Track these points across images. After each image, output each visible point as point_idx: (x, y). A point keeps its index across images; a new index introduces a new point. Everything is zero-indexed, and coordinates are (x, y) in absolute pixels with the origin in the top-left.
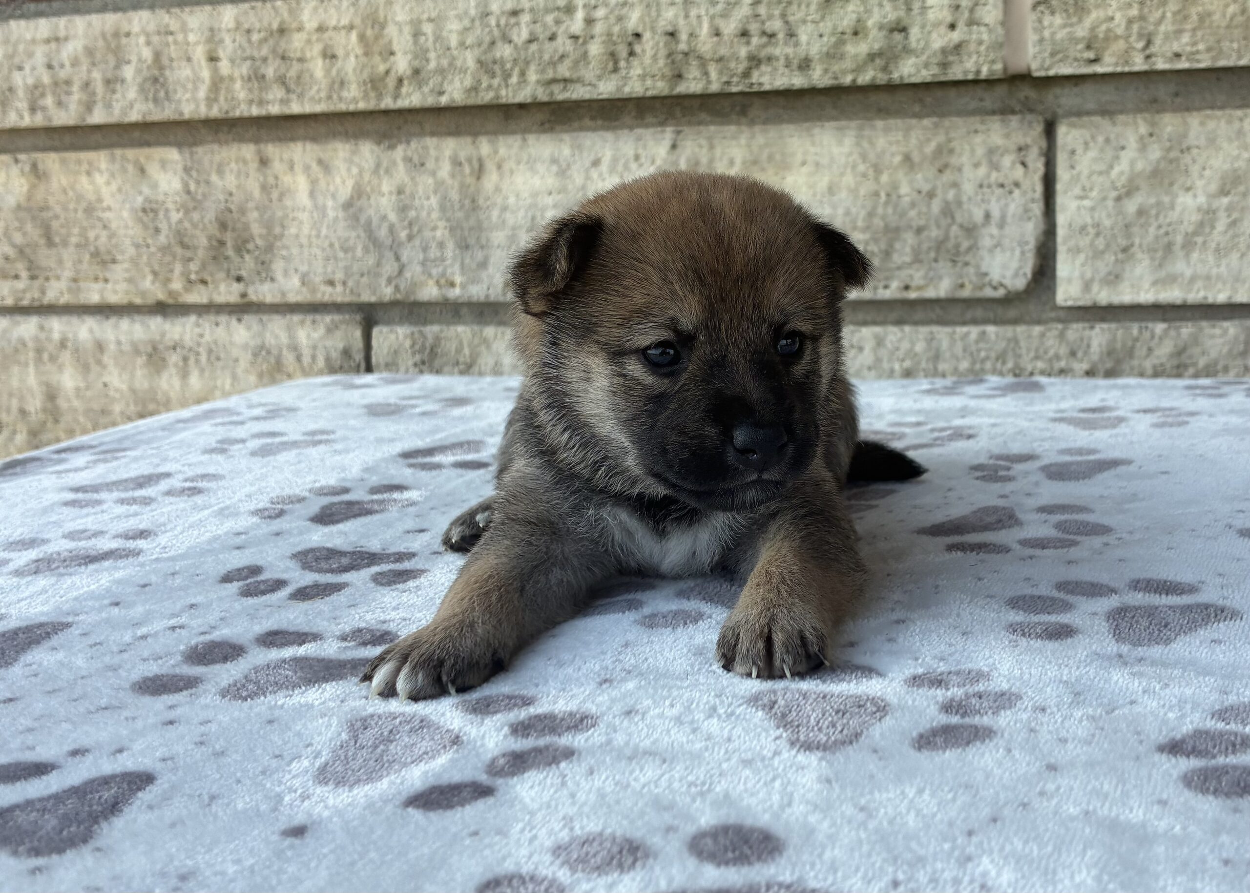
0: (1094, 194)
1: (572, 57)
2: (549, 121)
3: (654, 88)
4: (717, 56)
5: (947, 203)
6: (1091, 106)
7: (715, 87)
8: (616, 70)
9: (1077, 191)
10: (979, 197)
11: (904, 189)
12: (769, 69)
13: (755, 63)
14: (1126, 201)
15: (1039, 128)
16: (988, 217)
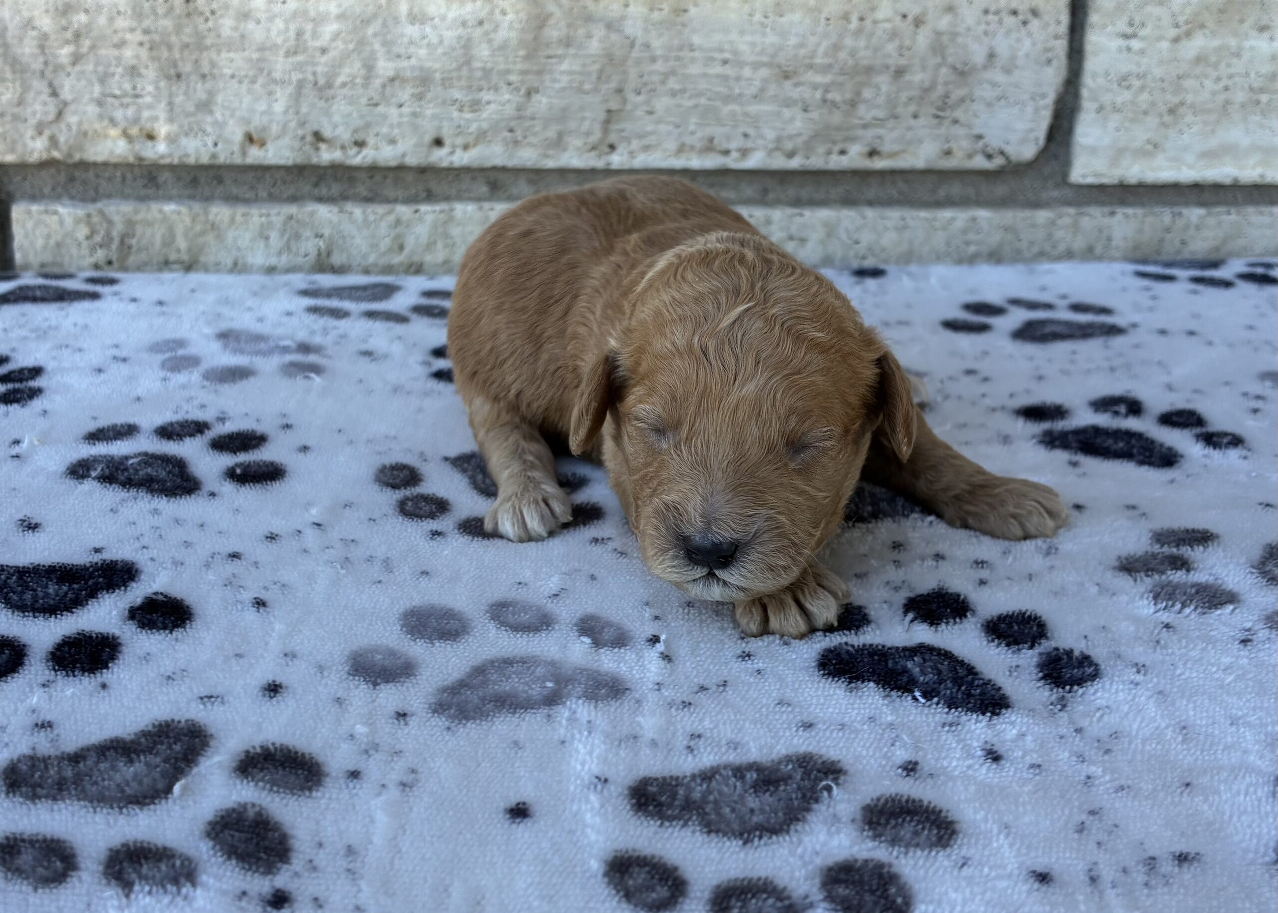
14: (1184, 43)
16: (992, 56)
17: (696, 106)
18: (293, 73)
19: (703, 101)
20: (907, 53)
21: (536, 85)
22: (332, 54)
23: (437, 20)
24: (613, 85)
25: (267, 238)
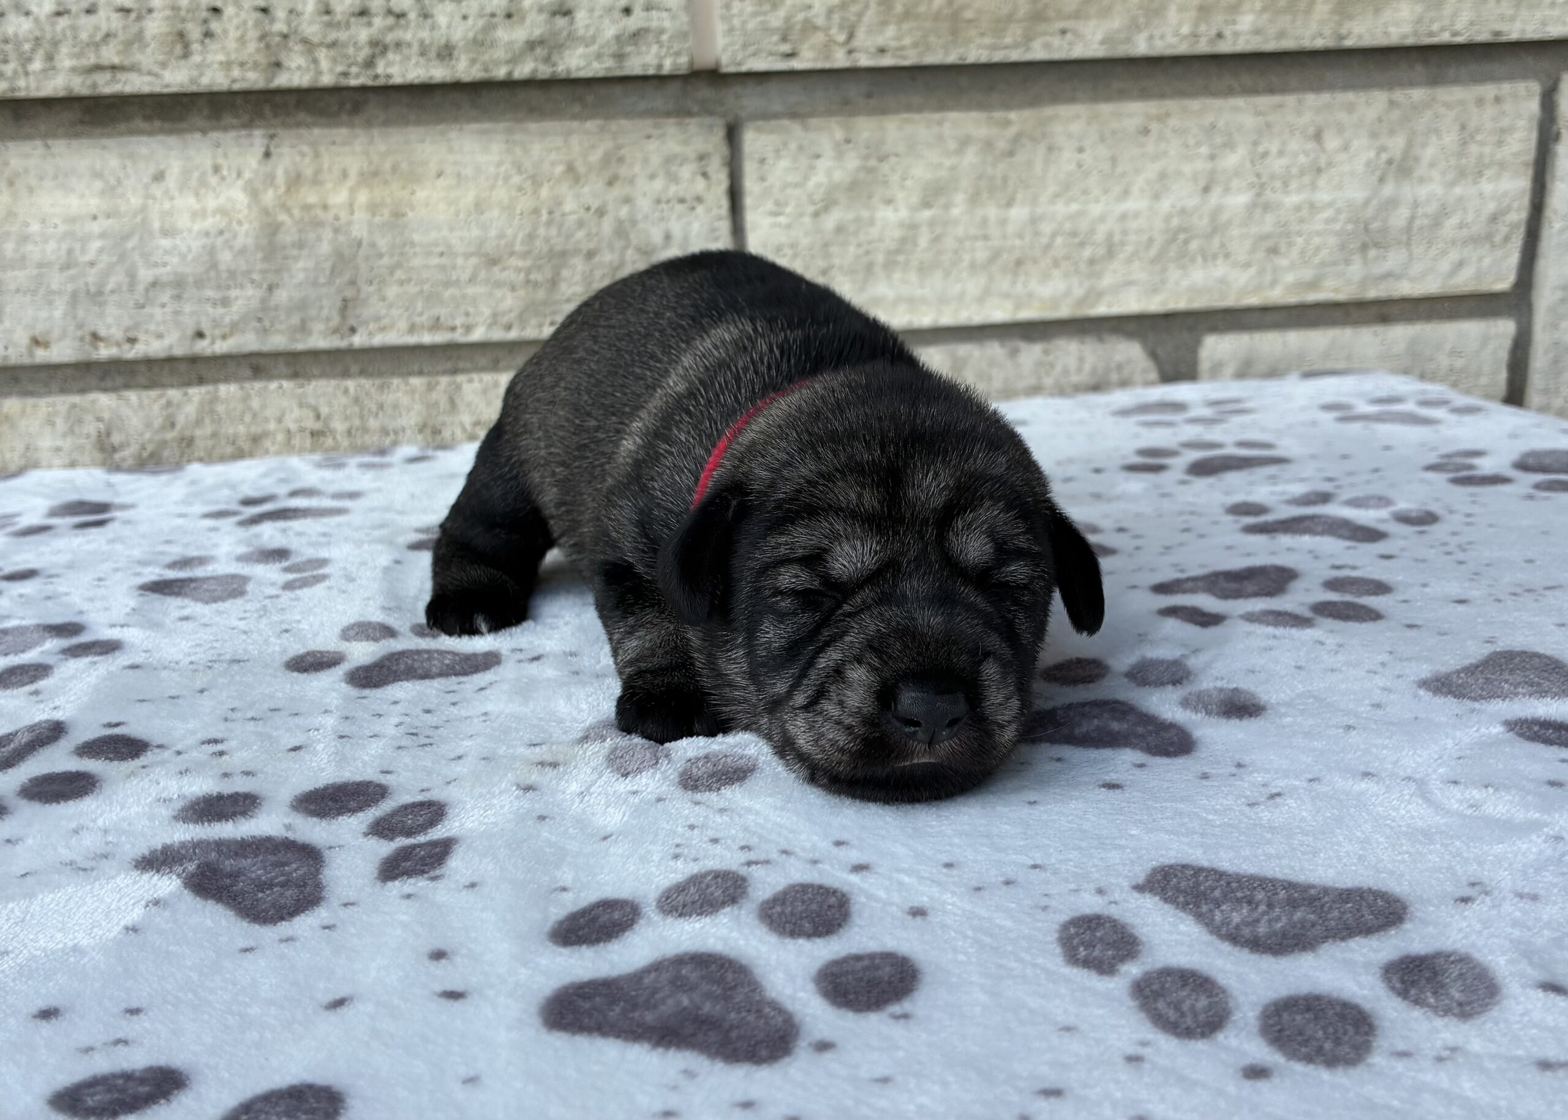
0: (788, 210)
1: (121, 36)
2: (82, 122)
3: (243, 79)
4: (329, 40)
5: (620, 222)
6: (777, 107)
7: (327, 80)
8: (186, 55)
9: (769, 206)
10: (657, 214)
11: (569, 206)
12: (398, 58)
13: (377, 51)
15: (721, 132)
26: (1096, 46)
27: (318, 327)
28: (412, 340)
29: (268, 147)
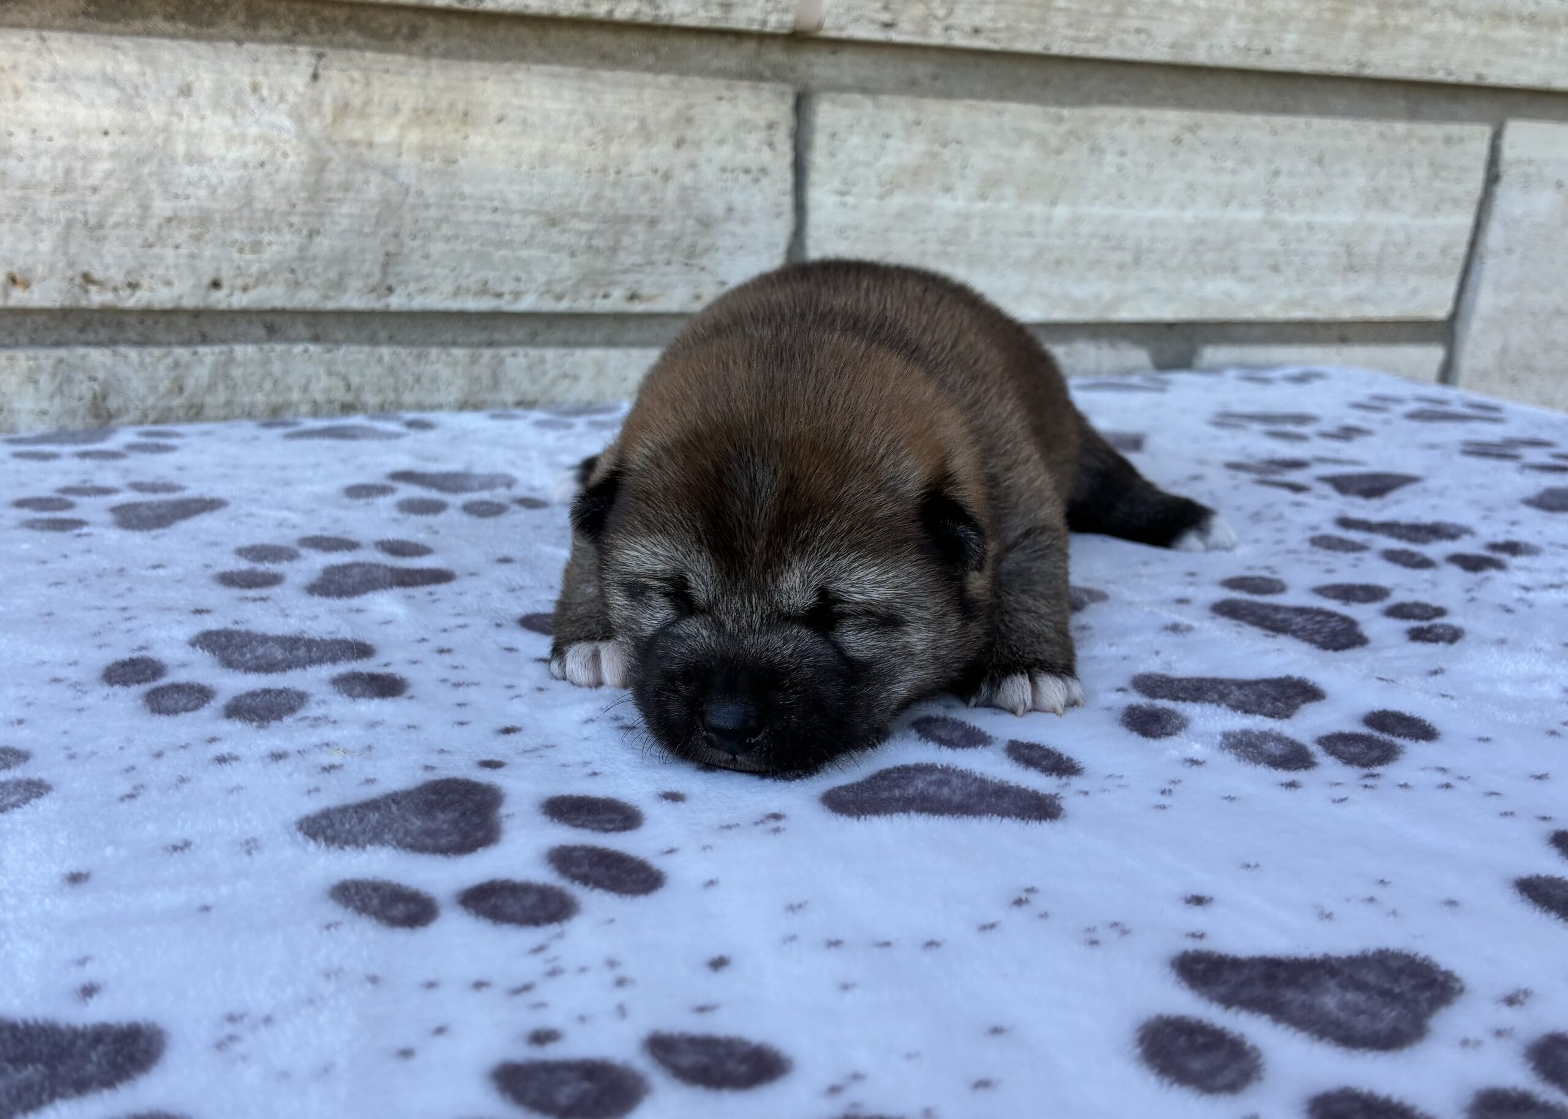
0: (856, 190)
5: (683, 188)
9: (837, 183)
10: (720, 184)
11: (637, 166)
14: (888, 199)
15: (790, 101)
16: (730, 209)
17: (470, 251)
18: (61, 213)
19: (475, 246)
20: (659, 205)
21: (317, 226)
22: (105, 192)
23: (216, 162)
24: (390, 229)
25: (36, 382)
26: (1166, 50)
27: (355, 283)
28: (455, 305)
29: (316, 68)
